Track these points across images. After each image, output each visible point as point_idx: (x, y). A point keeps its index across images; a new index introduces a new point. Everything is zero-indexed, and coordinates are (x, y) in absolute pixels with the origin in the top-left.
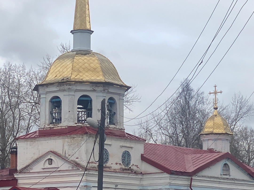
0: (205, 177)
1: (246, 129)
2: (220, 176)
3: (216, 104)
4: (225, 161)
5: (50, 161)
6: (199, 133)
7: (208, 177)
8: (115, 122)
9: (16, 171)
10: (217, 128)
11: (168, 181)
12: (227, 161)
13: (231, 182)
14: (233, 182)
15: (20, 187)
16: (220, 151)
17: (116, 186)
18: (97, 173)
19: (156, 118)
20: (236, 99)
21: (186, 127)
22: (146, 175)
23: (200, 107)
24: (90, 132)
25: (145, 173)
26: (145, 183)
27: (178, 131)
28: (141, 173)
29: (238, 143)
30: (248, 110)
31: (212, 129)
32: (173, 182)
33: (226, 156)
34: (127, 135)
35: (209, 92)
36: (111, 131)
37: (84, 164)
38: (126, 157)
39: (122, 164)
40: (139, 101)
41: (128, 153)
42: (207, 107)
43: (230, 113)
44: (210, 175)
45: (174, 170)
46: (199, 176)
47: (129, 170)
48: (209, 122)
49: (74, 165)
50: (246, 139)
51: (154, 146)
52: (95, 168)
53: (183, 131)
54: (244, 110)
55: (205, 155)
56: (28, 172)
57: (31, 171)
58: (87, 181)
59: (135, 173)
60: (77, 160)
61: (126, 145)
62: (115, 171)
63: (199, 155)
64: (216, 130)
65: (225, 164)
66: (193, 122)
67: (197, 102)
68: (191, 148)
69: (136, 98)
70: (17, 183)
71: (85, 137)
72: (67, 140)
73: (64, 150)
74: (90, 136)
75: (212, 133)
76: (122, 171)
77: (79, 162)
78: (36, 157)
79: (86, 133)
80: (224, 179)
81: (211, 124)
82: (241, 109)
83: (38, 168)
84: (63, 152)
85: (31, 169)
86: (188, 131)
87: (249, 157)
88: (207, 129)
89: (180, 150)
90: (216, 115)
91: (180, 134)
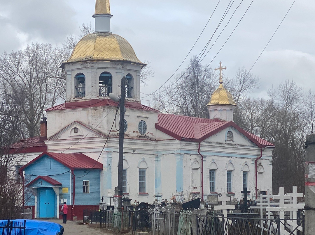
0: (211, 142)
1: (249, 99)
2: (224, 142)
3: (221, 78)
4: (229, 129)
5: (76, 130)
6: (207, 103)
7: (214, 143)
8: (132, 95)
9: (46, 138)
10: (222, 100)
11: (179, 146)
12: (230, 129)
13: (234, 147)
14: (236, 147)
15: (49, 153)
16: (224, 120)
17: (134, 151)
18: (119, 140)
19: (167, 90)
20: (240, 73)
21: (195, 98)
22: (160, 141)
23: (207, 81)
24: (111, 104)
25: (159, 140)
26: (159, 148)
27: (188, 102)
28: (156, 140)
29: (242, 112)
30: (251, 83)
31: (218, 101)
32: (183, 147)
33: (230, 125)
34: (143, 107)
35: (215, 68)
36: (129, 104)
37: (106, 132)
38: (142, 126)
39: (139, 132)
40: (152, 75)
41: (144, 122)
42: (213, 80)
43: (235, 86)
44: (215, 141)
45: (184, 137)
46: (206, 142)
47: (145, 137)
48: (215, 94)
49: (97, 133)
50: (249, 109)
51: (166, 116)
52: (116, 135)
53: (192, 102)
54: (247, 83)
55: (211, 123)
56: (57, 139)
57: (59, 139)
58: (108, 147)
59: (150, 139)
60: (99, 129)
61: (142, 115)
62: (133, 139)
63: (206, 124)
64: (221, 101)
65: (229, 132)
66: (201, 95)
67: (205, 76)
68: (199, 118)
69: (150, 72)
70: (47, 149)
71: (106, 109)
72: (90, 111)
73: (88, 120)
74: (111, 107)
75: (218, 105)
76: (139, 139)
77: (101, 131)
78: (63, 126)
79: (107, 105)
80: (228, 144)
81: (217, 96)
82: (244, 81)
83: (65, 135)
84: (87, 122)
85: (59, 137)
86: (197, 102)
87: (252, 124)
88: (214, 101)
89: (189, 120)
90: (221, 89)
91: (190, 105)
